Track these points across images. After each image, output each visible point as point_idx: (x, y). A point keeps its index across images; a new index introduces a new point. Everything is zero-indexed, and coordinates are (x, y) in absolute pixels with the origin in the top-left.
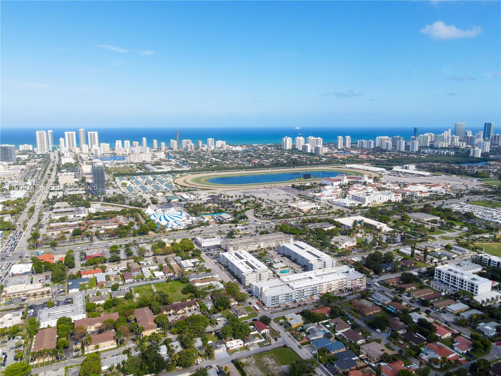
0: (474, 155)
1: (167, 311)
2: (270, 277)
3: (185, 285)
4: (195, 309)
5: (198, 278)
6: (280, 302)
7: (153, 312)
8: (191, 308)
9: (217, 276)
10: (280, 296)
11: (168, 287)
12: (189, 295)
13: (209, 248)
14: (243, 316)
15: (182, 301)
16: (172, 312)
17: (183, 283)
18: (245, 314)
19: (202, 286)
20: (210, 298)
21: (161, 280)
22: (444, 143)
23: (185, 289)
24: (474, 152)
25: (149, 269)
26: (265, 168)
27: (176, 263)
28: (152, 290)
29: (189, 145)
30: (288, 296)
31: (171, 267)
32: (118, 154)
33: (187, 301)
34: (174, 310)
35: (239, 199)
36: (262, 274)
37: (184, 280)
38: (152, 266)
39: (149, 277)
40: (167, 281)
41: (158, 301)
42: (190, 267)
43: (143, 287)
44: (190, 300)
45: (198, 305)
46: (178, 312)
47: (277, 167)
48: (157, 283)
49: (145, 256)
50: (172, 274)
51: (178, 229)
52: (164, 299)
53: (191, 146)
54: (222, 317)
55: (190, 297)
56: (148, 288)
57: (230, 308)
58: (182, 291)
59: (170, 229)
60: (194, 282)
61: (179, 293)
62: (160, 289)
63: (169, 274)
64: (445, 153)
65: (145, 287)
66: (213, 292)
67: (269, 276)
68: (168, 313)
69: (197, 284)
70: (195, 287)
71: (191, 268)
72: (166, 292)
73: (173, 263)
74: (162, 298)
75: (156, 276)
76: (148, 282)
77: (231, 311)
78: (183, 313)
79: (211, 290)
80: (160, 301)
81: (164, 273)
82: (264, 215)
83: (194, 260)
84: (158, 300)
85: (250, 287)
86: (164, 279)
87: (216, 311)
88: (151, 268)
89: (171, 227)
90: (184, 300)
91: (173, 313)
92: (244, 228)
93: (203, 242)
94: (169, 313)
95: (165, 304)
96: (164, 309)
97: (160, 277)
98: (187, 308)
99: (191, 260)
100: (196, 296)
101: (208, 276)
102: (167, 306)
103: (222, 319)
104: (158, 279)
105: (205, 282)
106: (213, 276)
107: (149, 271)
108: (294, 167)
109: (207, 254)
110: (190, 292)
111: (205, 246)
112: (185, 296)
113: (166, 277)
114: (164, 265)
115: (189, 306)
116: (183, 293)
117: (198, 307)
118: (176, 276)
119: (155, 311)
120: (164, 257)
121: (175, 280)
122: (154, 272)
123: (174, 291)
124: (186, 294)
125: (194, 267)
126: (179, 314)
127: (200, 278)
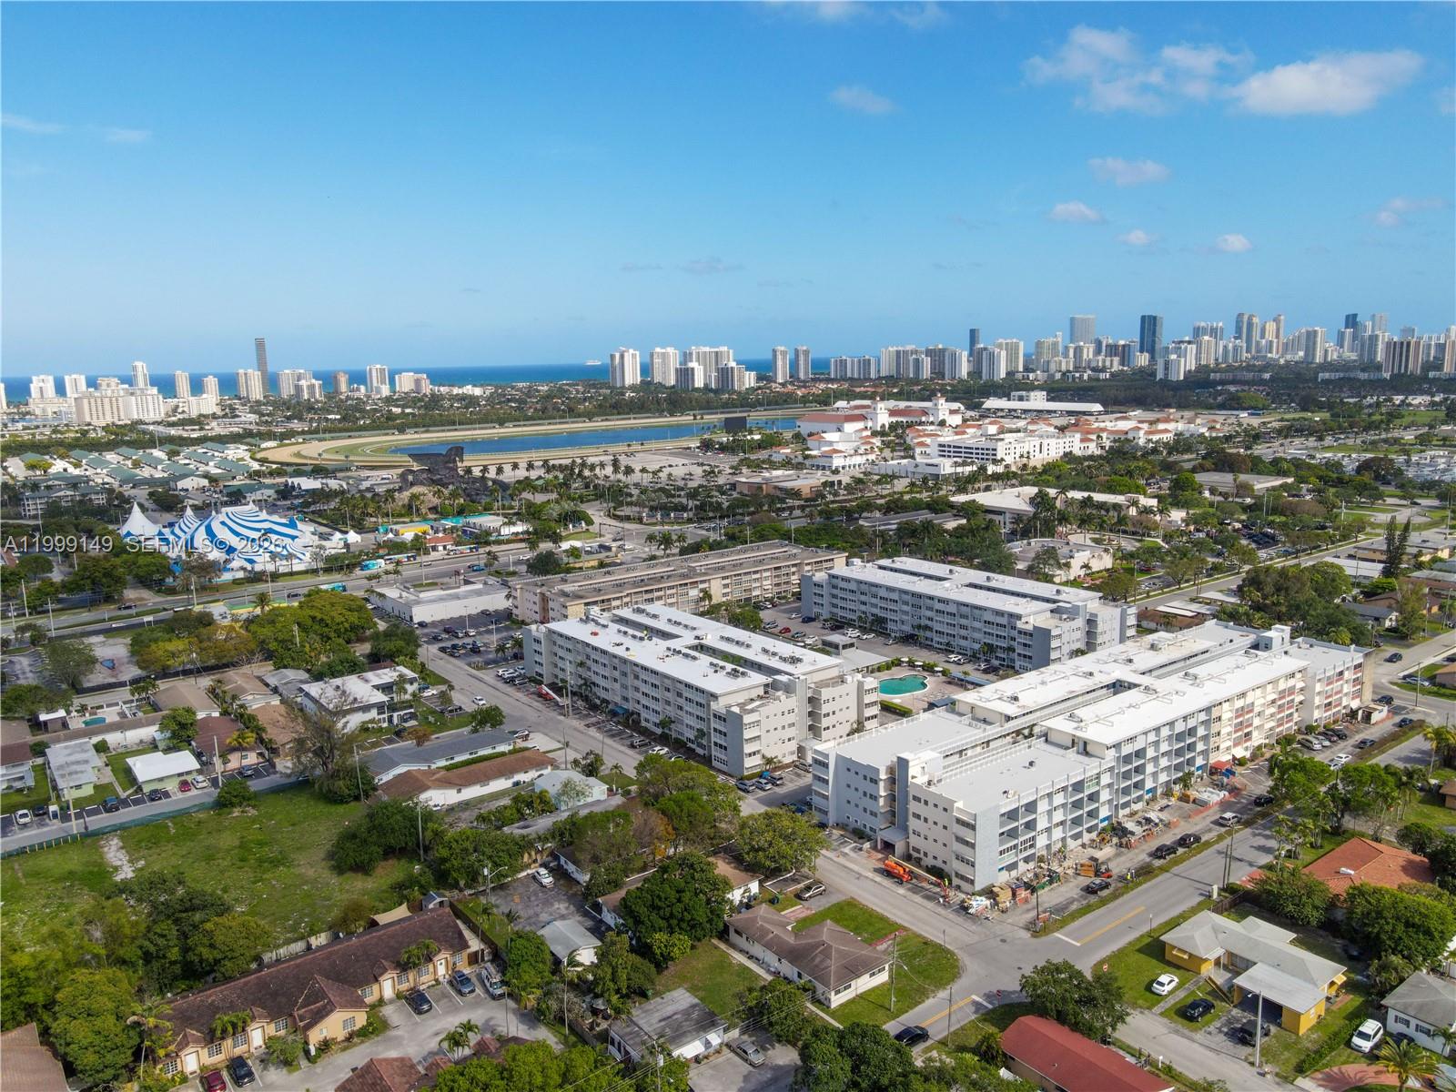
0: (1166, 375)
1: (212, 1038)
2: (869, 712)
3: (351, 815)
4: (459, 982)
5: (428, 760)
6: (1042, 841)
7: (70, 1070)
8: (424, 980)
9: (539, 742)
10: (1043, 807)
11: (228, 840)
12: (389, 872)
13: (450, 628)
14: (864, 983)
15: (340, 927)
16: (257, 1036)
17: (333, 798)
18: (869, 967)
19: (465, 805)
20: (547, 880)
21: (178, 799)
22: (1064, 361)
23: (350, 836)
24: (1166, 368)
25: (101, 748)
26: (579, 416)
27: (276, 701)
28: (97, 876)
29: (303, 383)
30: (1080, 796)
31: (246, 721)
32: (38, 412)
33: (383, 919)
34: (273, 1016)
35: (527, 478)
36: (826, 693)
37: (341, 785)
38: (120, 727)
39: (88, 791)
40: (222, 804)
41: (123, 962)
42: (366, 708)
43: (31, 864)
44: (402, 912)
45: (475, 945)
46: (316, 1036)
47: (619, 414)
48: (144, 824)
49: (87, 685)
50: (252, 759)
51: (282, 570)
52: (184, 935)
53: (311, 387)
54: (707, 1022)
55: (400, 892)
56: (74, 860)
57: (723, 934)
58: (331, 856)
59: (241, 575)
60: (413, 784)
61: (311, 867)
62: (165, 860)
63: (235, 762)
64: (1086, 377)
65: (49, 862)
66: (558, 833)
67: (861, 706)
68: (217, 1059)
69: (438, 798)
70: (429, 815)
71: (373, 714)
72: (203, 879)
73: (256, 702)
74: (165, 926)
75: (141, 778)
76: (75, 826)
77: (739, 958)
78: (364, 1033)
79: (543, 823)
80: (147, 957)
81: (198, 756)
82: (652, 509)
83: (387, 675)
84: (130, 952)
85: (773, 781)
86: (203, 791)
87: (638, 980)
88: (113, 739)
89: (243, 569)
90: (353, 919)
91: (270, 1042)
92: (595, 545)
93: (418, 602)
94: (230, 1048)
95: (194, 973)
96: (184, 1019)
97: (171, 786)
98: (388, 986)
99: (369, 675)
100: (442, 878)
101: (493, 743)
102: (214, 995)
103: (715, 1038)
104: (156, 796)
105: (484, 779)
106: (521, 744)
107: (98, 760)
108: (672, 415)
109: (452, 651)
110: (390, 852)
111: (428, 619)
112: (359, 887)
113: (214, 782)
114: (201, 715)
115: (404, 967)
116: (340, 869)
117: (474, 959)
118: (284, 764)
119: (88, 1059)
120: (206, 681)
121: (278, 790)
122: (130, 761)
123: (275, 863)
124: (363, 868)
125: (392, 707)
126: (325, 1046)
127: (442, 763)
